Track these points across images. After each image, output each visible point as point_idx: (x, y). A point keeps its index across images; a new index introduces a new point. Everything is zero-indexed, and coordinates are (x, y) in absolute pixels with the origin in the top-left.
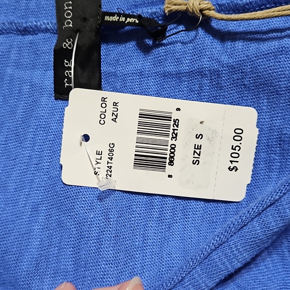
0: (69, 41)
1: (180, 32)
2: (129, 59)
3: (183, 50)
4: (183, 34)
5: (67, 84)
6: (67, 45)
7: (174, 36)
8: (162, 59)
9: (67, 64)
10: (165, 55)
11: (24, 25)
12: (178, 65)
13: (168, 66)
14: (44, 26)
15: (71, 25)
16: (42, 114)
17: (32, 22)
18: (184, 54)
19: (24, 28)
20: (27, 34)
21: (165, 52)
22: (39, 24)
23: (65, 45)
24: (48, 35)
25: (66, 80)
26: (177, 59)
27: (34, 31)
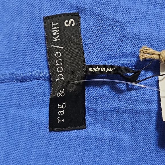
0: (62, 91)
1: (147, 78)
2: (106, 99)
3: (151, 93)
4: (150, 80)
5: (59, 121)
6: (60, 94)
7: (143, 81)
8: (134, 99)
9: (60, 107)
10: (136, 97)
11: (22, 75)
12: (148, 104)
13: (140, 105)
14: (37, 75)
15: (63, 78)
16: (41, 144)
17: (28, 72)
18: (152, 96)
19: (22, 77)
20: (24, 82)
21: (136, 94)
22: (33, 73)
23: (59, 95)
24: (41, 81)
25: (59, 117)
26: (146, 100)
27: (30, 79)
